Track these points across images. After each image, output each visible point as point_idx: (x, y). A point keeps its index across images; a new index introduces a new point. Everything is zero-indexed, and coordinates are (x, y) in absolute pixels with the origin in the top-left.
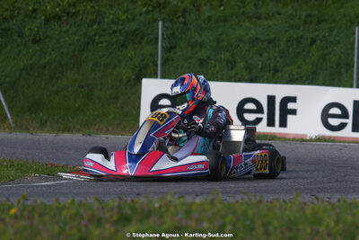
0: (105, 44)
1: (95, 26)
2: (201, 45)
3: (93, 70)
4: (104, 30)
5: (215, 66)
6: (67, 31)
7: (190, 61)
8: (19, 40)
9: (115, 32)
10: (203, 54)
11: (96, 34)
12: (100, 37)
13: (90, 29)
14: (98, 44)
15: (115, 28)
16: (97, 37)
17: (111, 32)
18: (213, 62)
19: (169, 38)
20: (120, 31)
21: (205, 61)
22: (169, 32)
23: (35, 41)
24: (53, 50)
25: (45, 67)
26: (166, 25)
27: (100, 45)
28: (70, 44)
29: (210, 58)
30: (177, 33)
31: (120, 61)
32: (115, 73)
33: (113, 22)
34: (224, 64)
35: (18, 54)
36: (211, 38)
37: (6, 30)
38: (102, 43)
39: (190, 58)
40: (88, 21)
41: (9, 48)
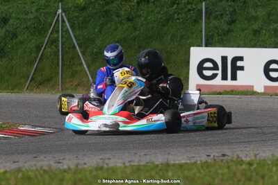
0: (181, 20)
1: (175, 6)
2: (256, 19)
3: (171, 41)
4: (182, 9)
5: (265, 34)
6: (153, 11)
7: (246, 31)
8: (117, 19)
9: (190, 10)
10: (256, 26)
11: (175, 13)
12: (178, 15)
13: (171, 9)
14: (176, 20)
15: (189, 7)
16: (176, 15)
17: (186, 10)
18: (264, 31)
19: (231, 14)
20: (194, 9)
21: (257, 31)
22: (231, 9)
23: (129, 20)
24: (142, 25)
25: (134, 40)
26: (230, 4)
27: (178, 21)
28: (155, 21)
29: (261, 29)
30: (237, 10)
31: (192, 33)
32: (188, 42)
33: (188, 3)
34: (273, 32)
35: (115, 30)
36: (264, 13)
37: (107, 12)
38: (179, 19)
39: (246, 29)
40: (169, 2)
41: (109, 25)
